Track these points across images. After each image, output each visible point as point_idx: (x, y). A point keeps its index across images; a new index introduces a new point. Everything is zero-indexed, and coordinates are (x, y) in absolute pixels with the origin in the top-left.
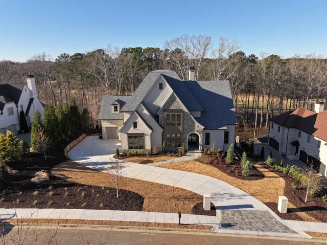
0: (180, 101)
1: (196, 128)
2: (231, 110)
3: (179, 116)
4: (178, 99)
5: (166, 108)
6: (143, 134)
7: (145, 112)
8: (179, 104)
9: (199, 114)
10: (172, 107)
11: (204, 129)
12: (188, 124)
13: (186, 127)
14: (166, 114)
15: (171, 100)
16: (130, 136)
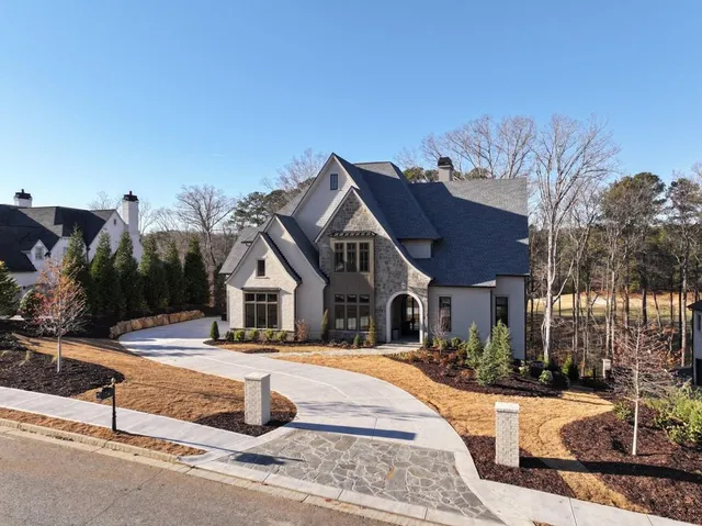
0: (369, 211)
1: (412, 283)
2: (521, 241)
3: (365, 246)
4: (364, 206)
5: (335, 228)
6: (278, 290)
7: (287, 237)
8: (367, 219)
9: (425, 250)
10: (351, 227)
11: (431, 285)
12: (389, 269)
13: (384, 276)
14: (333, 242)
15: (348, 209)
16: (249, 295)
